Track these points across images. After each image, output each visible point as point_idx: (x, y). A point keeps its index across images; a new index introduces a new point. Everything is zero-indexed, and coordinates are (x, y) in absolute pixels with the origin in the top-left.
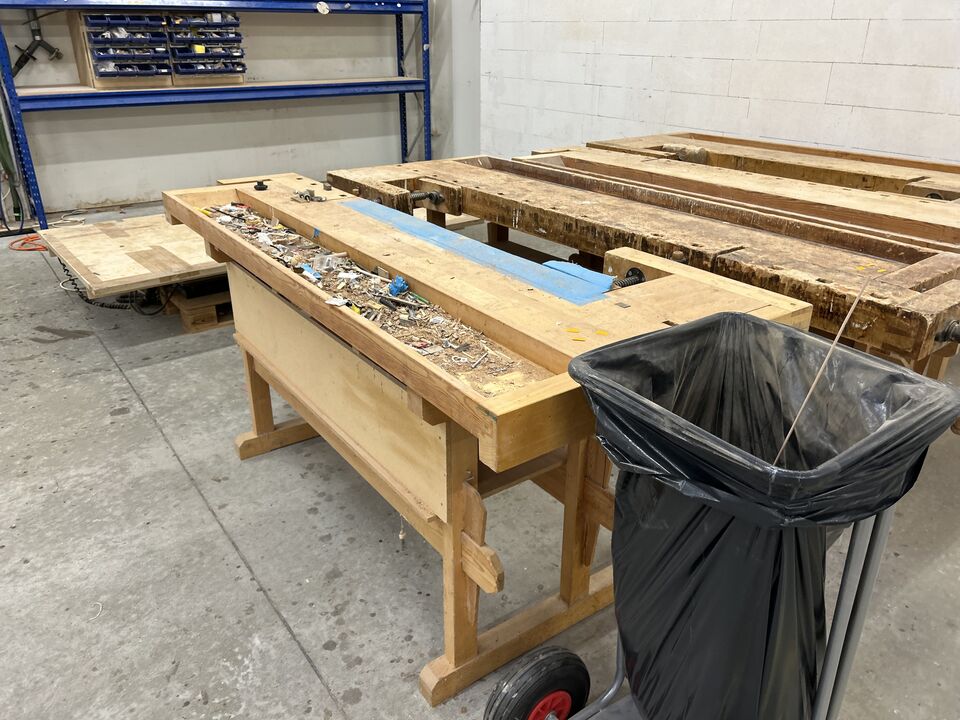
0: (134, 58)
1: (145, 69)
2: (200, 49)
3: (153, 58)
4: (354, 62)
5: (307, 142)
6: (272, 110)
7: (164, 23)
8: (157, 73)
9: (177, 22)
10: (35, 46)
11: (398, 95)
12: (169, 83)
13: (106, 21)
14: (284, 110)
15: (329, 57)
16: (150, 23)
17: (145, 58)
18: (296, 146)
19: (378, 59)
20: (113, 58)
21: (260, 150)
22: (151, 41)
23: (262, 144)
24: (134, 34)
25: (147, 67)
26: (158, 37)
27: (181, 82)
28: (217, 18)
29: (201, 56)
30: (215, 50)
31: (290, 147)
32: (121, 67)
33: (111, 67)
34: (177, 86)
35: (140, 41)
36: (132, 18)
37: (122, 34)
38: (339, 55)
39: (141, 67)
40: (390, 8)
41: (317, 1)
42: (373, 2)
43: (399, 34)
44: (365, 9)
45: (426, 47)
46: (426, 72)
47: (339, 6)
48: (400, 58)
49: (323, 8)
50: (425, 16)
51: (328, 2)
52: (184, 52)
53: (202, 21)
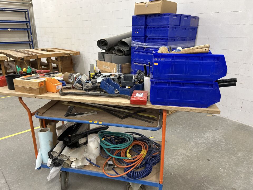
4: (20, 39)
11: (29, 44)
38: (17, 37)
40: (23, 30)
41: (8, 28)
42: (20, 29)
43: (28, 34)
44: (18, 30)
45: (31, 36)
46: (32, 40)
47: (13, 29)
48: (29, 38)
49: (9, 30)
50: (31, 31)
51: (10, 28)
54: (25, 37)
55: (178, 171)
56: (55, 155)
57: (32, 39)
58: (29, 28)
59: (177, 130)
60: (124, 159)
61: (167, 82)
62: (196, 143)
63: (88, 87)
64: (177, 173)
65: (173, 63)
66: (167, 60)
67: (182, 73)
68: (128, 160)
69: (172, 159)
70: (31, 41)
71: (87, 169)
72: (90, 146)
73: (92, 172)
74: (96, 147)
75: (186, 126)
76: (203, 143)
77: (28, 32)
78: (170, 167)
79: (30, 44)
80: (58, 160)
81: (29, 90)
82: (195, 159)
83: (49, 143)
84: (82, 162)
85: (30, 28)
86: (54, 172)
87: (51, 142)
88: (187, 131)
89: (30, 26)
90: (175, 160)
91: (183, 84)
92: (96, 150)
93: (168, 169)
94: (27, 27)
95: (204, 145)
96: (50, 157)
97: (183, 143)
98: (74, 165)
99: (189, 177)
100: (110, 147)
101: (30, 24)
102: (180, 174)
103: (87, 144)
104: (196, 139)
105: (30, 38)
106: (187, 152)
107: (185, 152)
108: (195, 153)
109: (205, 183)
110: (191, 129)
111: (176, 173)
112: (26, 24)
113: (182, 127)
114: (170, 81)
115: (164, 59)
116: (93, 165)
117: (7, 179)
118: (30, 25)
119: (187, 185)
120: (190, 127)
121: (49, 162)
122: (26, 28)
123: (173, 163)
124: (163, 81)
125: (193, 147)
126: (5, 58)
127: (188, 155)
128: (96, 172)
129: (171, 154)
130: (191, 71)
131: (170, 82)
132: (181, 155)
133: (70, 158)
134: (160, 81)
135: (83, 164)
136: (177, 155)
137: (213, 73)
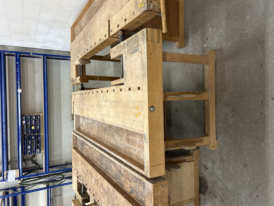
0: (35, 145)
1: (38, 142)
2: (33, 128)
3: (36, 140)
5: (61, 90)
6: (51, 100)
7: (26, 137)
8: (40, 139)
9: (26, 133)
10: (32, 160)
11: (47, 60)
12: (42, 134)
13: (26, 151)
14: (51, 96)
15: (35, 80)
16: (26, 140)
17: (36, 142)
18: (62, 94)
19: (35, 63)
20: (36, 150)
21: (62, 105)
22: (31, 140)
23: (61, 104)
24: (29, 143)
25: (38, 141)
26: (30, 138)
27: (42, 131)
28: (24, 122)
29: (35, 128)
30: (33, 123)
31: (62, 96)
32: (38, 147)
33: (38, 150)
34: (43, 132)
35: (31, 143)
36: (25, 145)
37: (29, 147)
38: (34, 77)
39: (38, 143)
40: (18, 67)
41: (17, 93)
42: (17, 73)
43: (27, 57)
44: (19, 75)
45: (31, 54)
46: (40, 54)
47: (19, 85)
48: (35, 57)
49: (20, 91)
50: (20, 53)
51: (17, 89)
52: (34, 131)
53: (25, 126)
57: (38, 54)
58: (15, 54)
70: (42, 57)
77: (23, 56)
79: (49, 58)
89: (10, 51)
94: (13, 55)
101: (5, 52)
112: (7, 57)
118: (8, 51)
122: (14, 58)
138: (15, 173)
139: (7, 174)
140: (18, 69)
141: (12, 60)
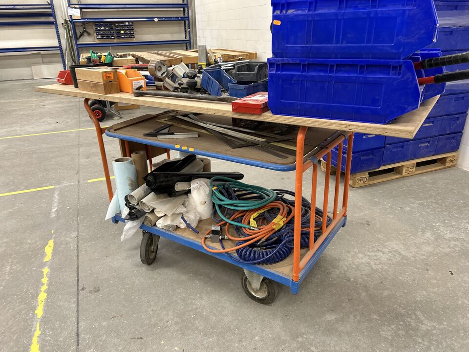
0: (105, 34)
1: (108, 37)
2: (122, 32)
3: (110, 34)
4: (172, 35)
7: (113, 25)
8: (111, 38)
9: (116, 25)
10: (84, 32)
12: (115, 41)
13: (99, 25)
15: (164, 34)
16: (110, 25)
17: (108, 34)
22: (110, 30)
24: (106, 28)
26: (112, 29)
27: (118, 41)
28: (127, 24)
29: (123, 34)
30: (126, 32)
32: (102, 37)
33: (100, 37)
35: (107, 30)
36: (105, 24)
37: (103, 28)
40: (177, 19)
41: (154, 18)
42: (171, 18)
43: (185, 27)
44: (169, 20)
45: (189, 30)
46: (190, 37)
47: (161, 19)
48: (185, 34)
49: (156, 20)
50: (189, 21)
51: (157, 18)
52: (118, 33)
53: (123, 24)
54: (180, 33)
55: (366, 278)
56: (133, 202)
57: (190, 35)
58: (186, 15)
59: (406, 207)
60: (245, 228)
61: (299, 64)
62: (438, 237)
63: (182, 84)
64: (363, 281)
65: (310, 19)
66: (299, 12)
67: (330, 42)
68: (249, 231)
69: (366, 255)
70: (188, 39)
71: (179, 234)
72: (192, 198)
73: (184, 239)
74: (203, 201)
75: (432, 202)
76: (457, 240)
77: (185, 23)
78: (353, 268)
79: (186, 45)
80: (136, 210)
81: (93, 87)
82: (418, 266)
83: (129, 182)
84: (172, 221)
85: (188, 16)
86: (130, 229)
87: (132, 181)
88: (426, 212)
89: (188, 12)
90: (371, 259)
91: (332, 66)
92: (203, 206)
93: (346, 270)
94: (184, 15)
95: (457, 243)
96: (128, 204)
97: (405, 232)
98: (160, 224)
99: (386, 293)
100: (222, 203)
101: (188, 8)
102: (368, 285)
103: (189, 194)
104: (442, 229)
105: (188, 34)
106: (407, 249)
107: (401, 249)
108: (424, 255)
109: (418, 313)
110: (440, 210)
111: (360, 280)
112: (182, 9)
113: (419, 204)
114: (305, 61)
115: (294, 10)
116: (191, 230)
117: (80, 234)
118: (188, 10)
119: (373, 307)
120: (441, 205)
121: (125, 211)
122: (182, 16)
123: (363, 263)
124: (292, 61)
125: (426, 243)
126: (132, 61)
127: (408, 254)
128: (191, 241)
129: (367, 247)
130: (349, 35)
131: (306, 63)
132: (390, 252)
133: (155, 211)
134: (286, 60)
135: (172, 224)
136: (378, 251)
137: (400, 37)
138: (77, 15)
139: (76, 8)
140: (175, 19)
141: (180, 14)
